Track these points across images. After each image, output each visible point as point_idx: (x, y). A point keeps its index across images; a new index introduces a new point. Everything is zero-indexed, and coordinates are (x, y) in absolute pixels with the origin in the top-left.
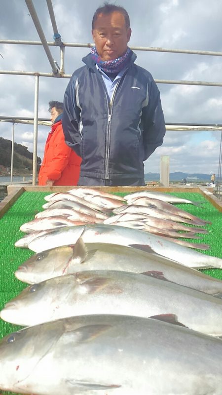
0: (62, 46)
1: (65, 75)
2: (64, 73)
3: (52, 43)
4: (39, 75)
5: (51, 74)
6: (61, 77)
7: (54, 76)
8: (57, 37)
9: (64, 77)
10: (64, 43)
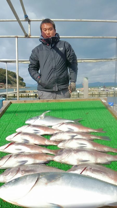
0: (29, 21)
1: (31, 37)
2: (31, 35)
3: (24, 20)
4: (18, 37)
5: (24, 36)
6: (29, 37)
7: (26, 37)
8: (26, 17)
9: (31, 38)
10: (30, 20)
